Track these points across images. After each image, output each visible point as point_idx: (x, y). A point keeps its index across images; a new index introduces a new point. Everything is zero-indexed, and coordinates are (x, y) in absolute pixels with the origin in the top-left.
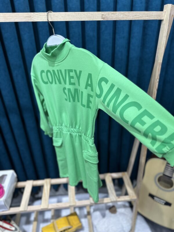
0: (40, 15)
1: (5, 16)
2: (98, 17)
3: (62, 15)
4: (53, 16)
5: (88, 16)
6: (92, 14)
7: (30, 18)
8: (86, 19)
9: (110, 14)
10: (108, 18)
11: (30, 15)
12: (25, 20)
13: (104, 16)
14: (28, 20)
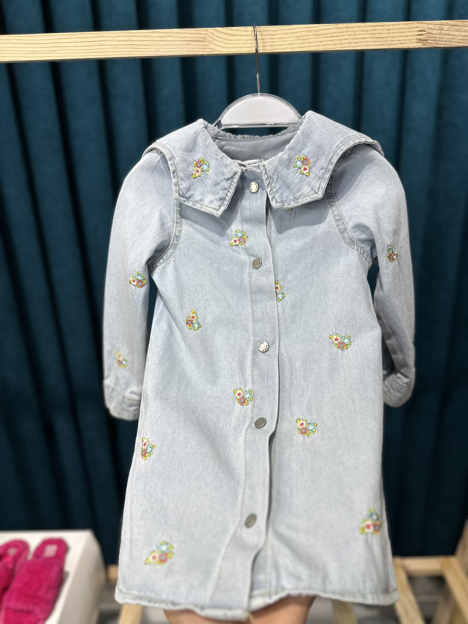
0: (233, 35)
1: (133, 38)
2: (409, 38)
3: (298, 34)
5: (377, 36)
6: (389, 30)
7: (204, 44)
8: (370, 44)
9: (446, 27)
10: (439, 41)
11: (204, 36)
12: (188, 50)
13: (427, 34)
14: (197, 49)
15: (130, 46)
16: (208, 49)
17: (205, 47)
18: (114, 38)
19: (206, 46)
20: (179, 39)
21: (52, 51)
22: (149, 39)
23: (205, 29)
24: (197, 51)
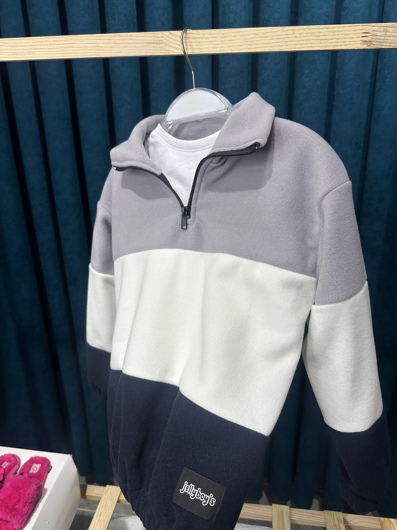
1: (98, 41)
2: (354, 40)
3: (246, 37)
4: (220, 39)
5: (322, 37)
6: (334, 32)
7: (160, 46)
8: (315, 45)
9: (391, 29)
10: (383, 42)
11: (160, 39)
12: (146, 51)
13: (371, 35)
14: (154, 50)
15: (95, 48)
16: (164, 50)
17: (160, 49)
18: (82, 41)
19: (162, 47)
20: (138, 41)
21: (31, 53)
22: (112, 41)
23: (162, 33)
24: (154, 52)
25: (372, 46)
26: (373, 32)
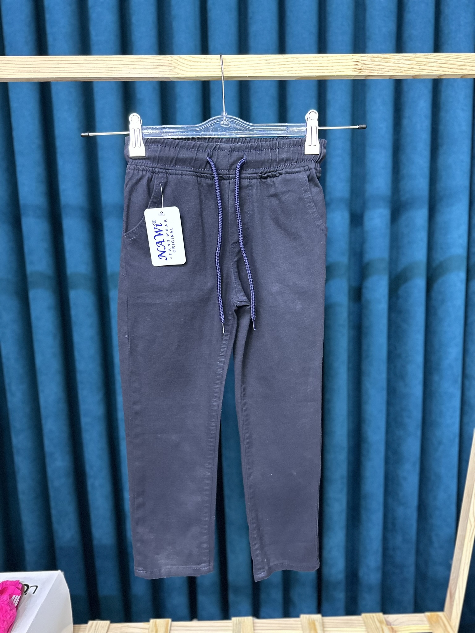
0: (195, 62)
2: (346, 67)
3: (251, 63)
5: (318, 65)
6: (329, 60)
7: (170, 68)
8: (313, 71)
9: (377, 59)
10: (372, 70)
11: (169, 62)
13: (361, 64)
16: (173, 72)
17: (170, 71)
18: (92, 61)
19: (172, 70)
20: (148, 64)
22: (122, 63)
23: (171, 57)
24: (163, 73)
25: (362, 73)
26: (362, 61)
